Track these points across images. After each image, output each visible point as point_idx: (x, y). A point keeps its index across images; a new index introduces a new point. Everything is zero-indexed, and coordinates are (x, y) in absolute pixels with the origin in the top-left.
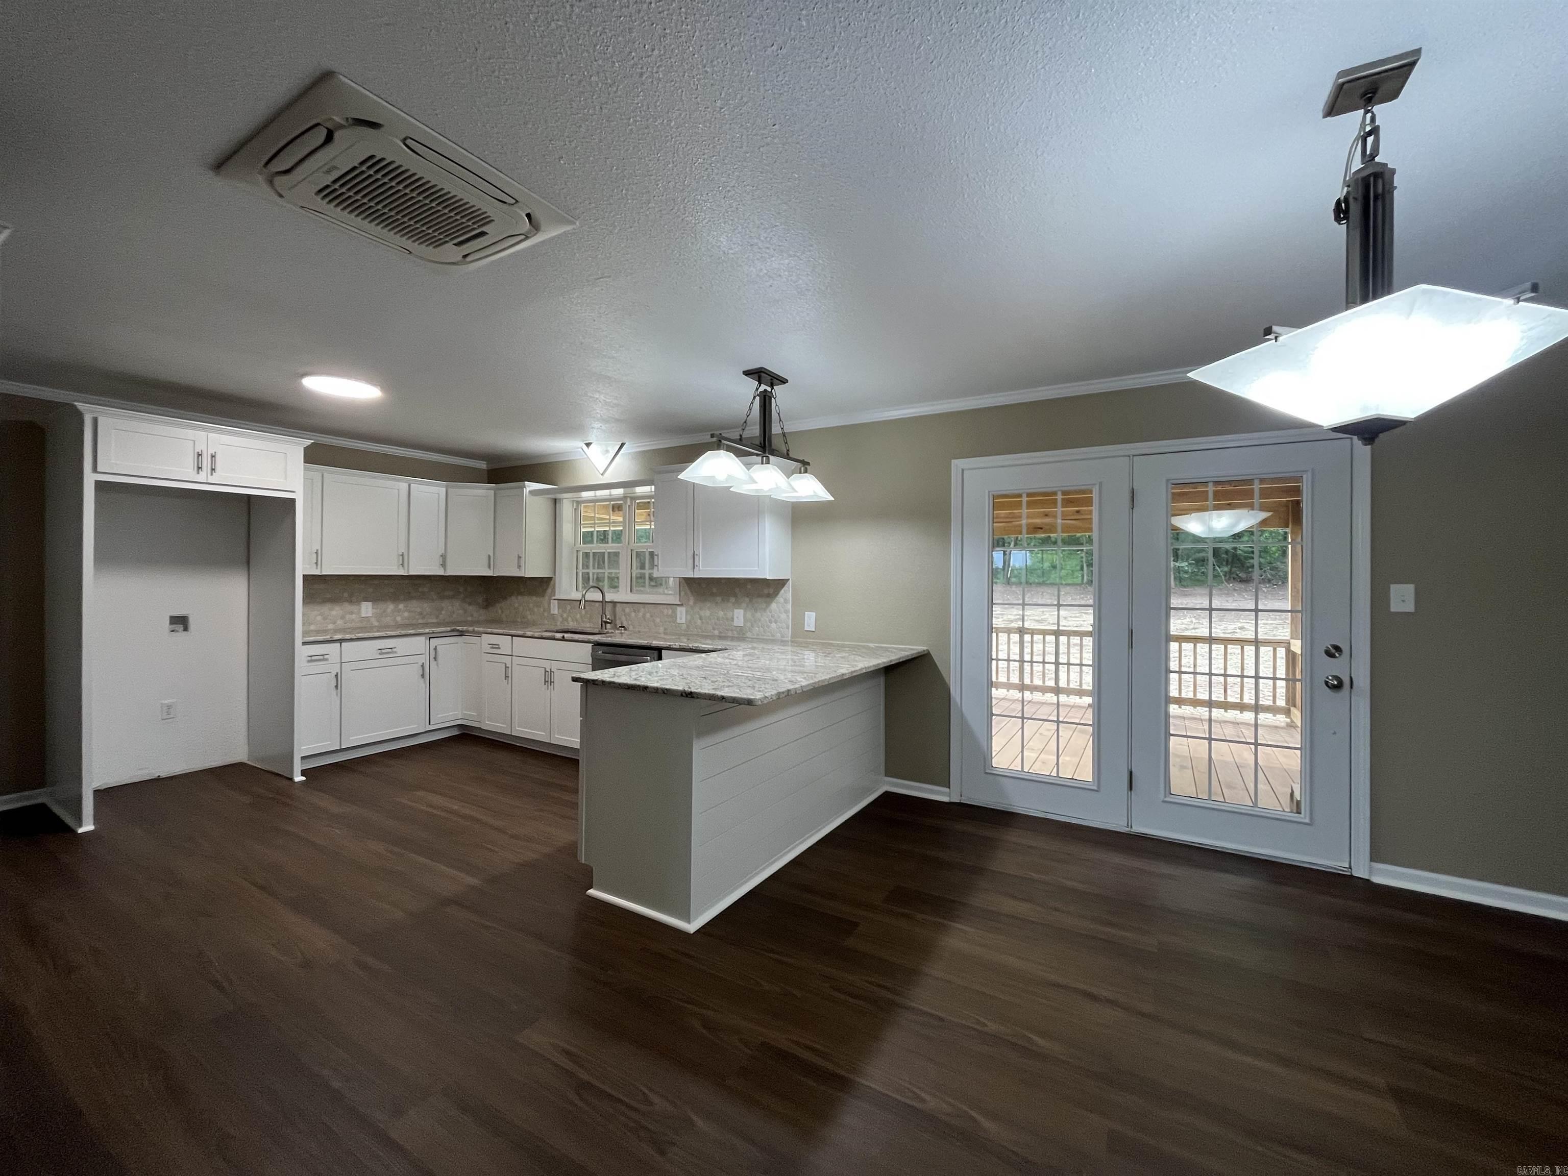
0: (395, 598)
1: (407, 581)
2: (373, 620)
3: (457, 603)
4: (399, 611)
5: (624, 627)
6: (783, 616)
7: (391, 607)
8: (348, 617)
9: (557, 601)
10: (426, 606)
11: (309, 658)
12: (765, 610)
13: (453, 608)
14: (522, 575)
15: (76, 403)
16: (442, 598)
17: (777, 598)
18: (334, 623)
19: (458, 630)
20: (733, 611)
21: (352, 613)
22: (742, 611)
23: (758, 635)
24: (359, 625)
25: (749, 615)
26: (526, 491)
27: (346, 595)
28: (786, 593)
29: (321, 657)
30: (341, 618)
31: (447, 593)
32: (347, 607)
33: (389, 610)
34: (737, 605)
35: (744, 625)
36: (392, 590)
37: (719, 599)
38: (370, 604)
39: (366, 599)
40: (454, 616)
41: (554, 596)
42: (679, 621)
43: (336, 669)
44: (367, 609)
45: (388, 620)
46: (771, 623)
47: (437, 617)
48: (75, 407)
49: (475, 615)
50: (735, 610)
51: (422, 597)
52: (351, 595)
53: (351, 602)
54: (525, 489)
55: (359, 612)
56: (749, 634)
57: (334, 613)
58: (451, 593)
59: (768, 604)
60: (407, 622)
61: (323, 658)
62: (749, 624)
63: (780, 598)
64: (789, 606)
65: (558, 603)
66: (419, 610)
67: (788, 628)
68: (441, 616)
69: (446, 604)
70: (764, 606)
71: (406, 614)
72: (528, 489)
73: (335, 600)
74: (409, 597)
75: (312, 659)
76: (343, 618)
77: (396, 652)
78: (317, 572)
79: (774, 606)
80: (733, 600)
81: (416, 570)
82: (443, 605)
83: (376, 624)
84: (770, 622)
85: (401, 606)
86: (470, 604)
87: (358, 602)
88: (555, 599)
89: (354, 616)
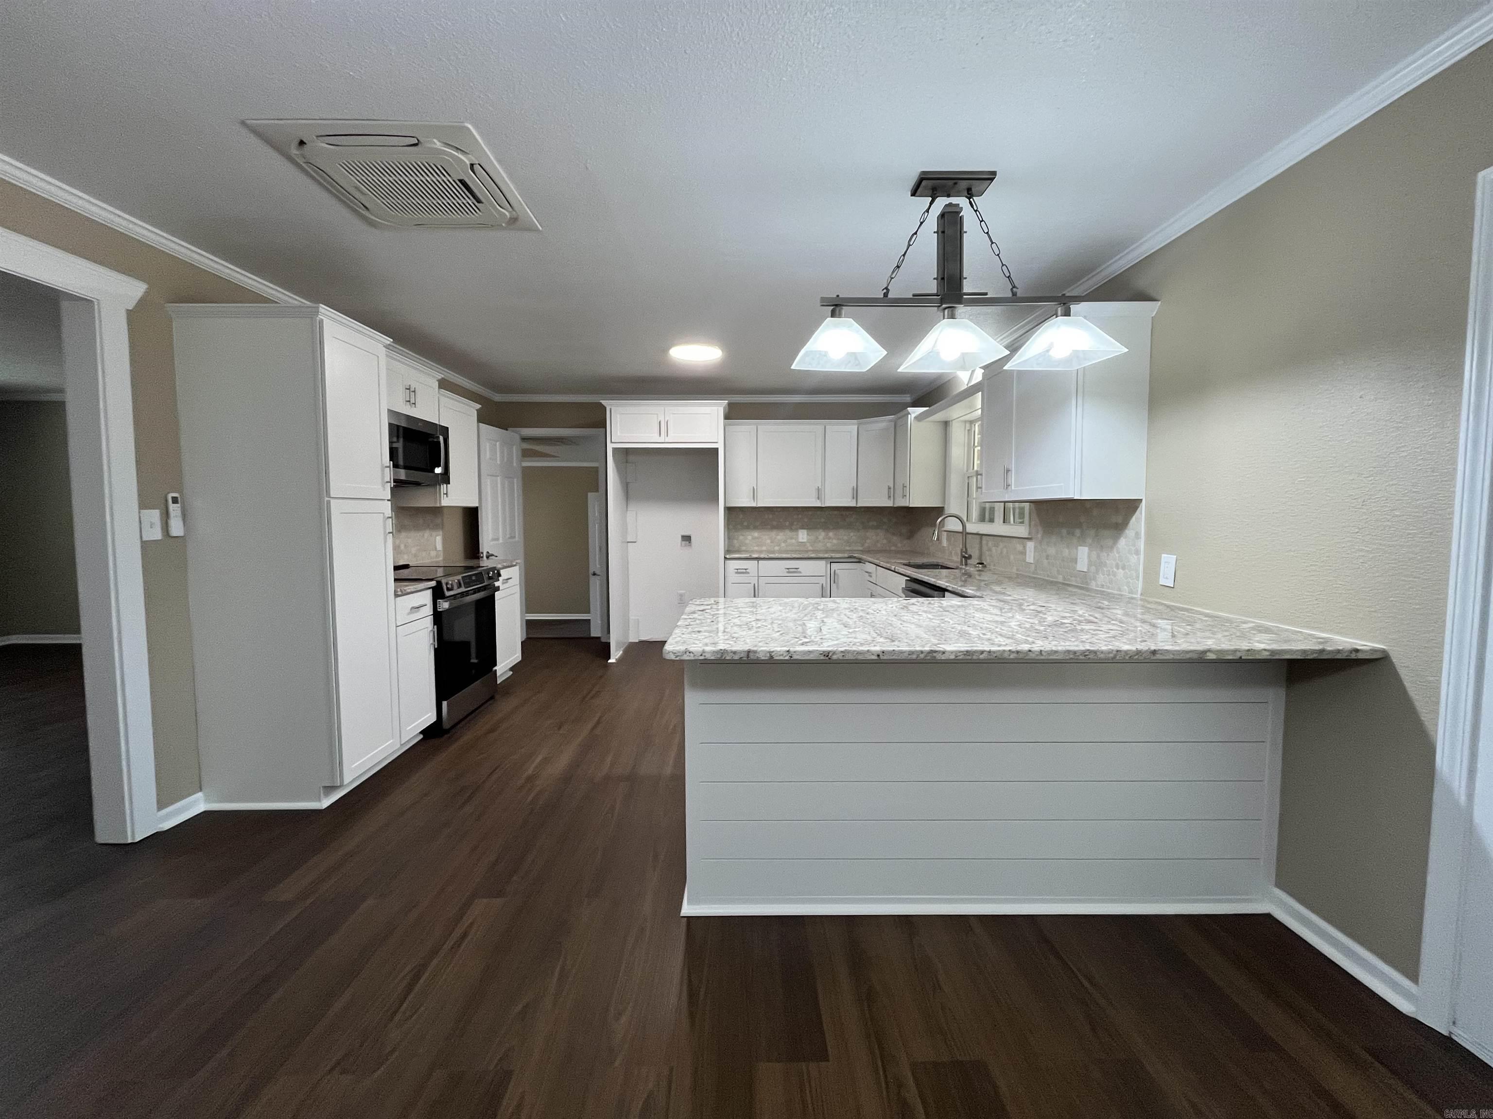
0: (825, 527)
1: (836, 512)
2: (808, 544)
3: (881, 533)
4: (830, 538)
5: (982, 564)
6: (1133, 559)
7: (821, 534)
8: (789, 541)
9: (945, 533)
10: (853, 535)
11: (736, 571)
12: (1112, 548)
13: (876, 537)
14: (907, 505)
15: (601, 401)
16: (866, 528)
17: (1127, 531)
18: (779, 545)
19: (855, 557)
20: (1077, 549)
21: (792, 538)
22: (1086, 549)
23: (1102, 586)
24: (797, 548)
25: (1094, 554)
26: (911, 418)
27: (787, 523)
28: (1139, 521)
29: (744, 571)
30: (784, 542)
31: (871, 524)
32: (788, 533)
33: (821, 537)
34: (1082, 541)
35: (1088, 569)
36: (823, 520)
37: (1064, 531)
38: (805, 531)
39: (803, 528)
40: (879, 545)
41: (944, 527)
42: (1028, 560)
43: (754, 581)
44: (803, 536)
45: (820, 546)
46: (1118, 569)
47: (863, 545)
48: (601, 403)
49: (899, 545)
50: (1079, 548)
51: (849, 527)
52: (791, 524)
53: (791, 529)
54: (909, 416)
55: (797, 538)
56: (1093, 585)
57: (779, 537)
58: (875, 523)
59: (1116, 539)
60: (834, 548)
61: (745, 572)
62: (1093, 568)
63: (1130, 532)
64: (1142, 545)
65: (947, 535)
66: (845, 538)
67: (1138, 577)
68: (866, 545)
69: (871, 534)
70: (1109, 542)
71: (835, 541)
72: (913, 416)
73: (779, 527)
74: (837, 527)
75: (738, 572)
76: (785, 541)
77: (800, 572)
78: (754, 505)
79: (1122, 542)
80: (1078, 532)
81: (831, 501)
82: (868, 534)
83: (810, 548)
84: (1117, 567)
85: (831, 534)
86: (893, 534)
87: (797, 530)
88: (945, 531)
89: (793, 541)
